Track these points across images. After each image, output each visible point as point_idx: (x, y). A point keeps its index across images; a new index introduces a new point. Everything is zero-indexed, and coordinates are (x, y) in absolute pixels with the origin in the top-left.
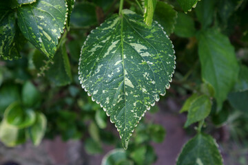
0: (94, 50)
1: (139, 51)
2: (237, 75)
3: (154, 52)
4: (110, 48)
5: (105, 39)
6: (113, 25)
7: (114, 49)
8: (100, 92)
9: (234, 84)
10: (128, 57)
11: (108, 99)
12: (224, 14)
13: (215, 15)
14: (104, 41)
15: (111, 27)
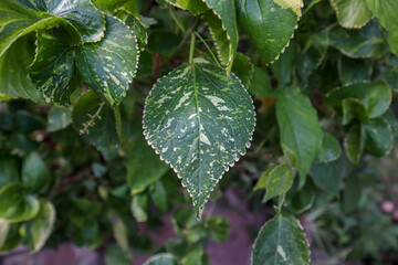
0: (161, 101)
1: (216, 104)
2: (321, 143)
3: (233, 107)
4: (182, 100)
5: (175, 89)
6: (184, 74)
7: (187, 101)
8: (170, 150)
9: (318, 152)
10: (204, 110)
11: (180, 157)
12: (304, 71)
13: (294, 72)
14: (174, 92)
15: (181, 76)
